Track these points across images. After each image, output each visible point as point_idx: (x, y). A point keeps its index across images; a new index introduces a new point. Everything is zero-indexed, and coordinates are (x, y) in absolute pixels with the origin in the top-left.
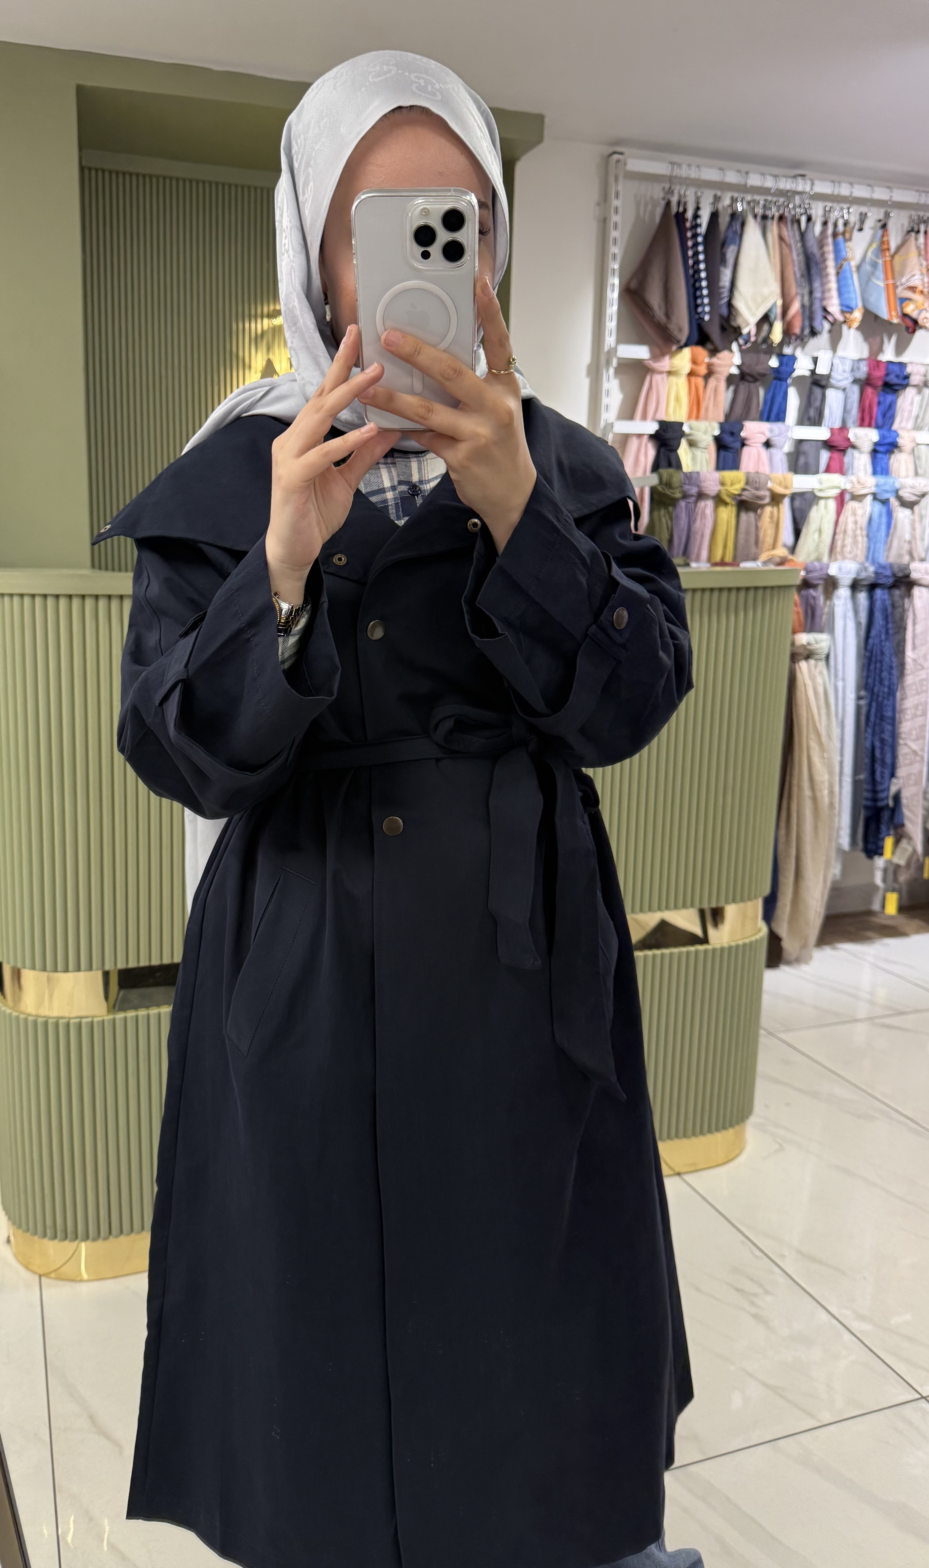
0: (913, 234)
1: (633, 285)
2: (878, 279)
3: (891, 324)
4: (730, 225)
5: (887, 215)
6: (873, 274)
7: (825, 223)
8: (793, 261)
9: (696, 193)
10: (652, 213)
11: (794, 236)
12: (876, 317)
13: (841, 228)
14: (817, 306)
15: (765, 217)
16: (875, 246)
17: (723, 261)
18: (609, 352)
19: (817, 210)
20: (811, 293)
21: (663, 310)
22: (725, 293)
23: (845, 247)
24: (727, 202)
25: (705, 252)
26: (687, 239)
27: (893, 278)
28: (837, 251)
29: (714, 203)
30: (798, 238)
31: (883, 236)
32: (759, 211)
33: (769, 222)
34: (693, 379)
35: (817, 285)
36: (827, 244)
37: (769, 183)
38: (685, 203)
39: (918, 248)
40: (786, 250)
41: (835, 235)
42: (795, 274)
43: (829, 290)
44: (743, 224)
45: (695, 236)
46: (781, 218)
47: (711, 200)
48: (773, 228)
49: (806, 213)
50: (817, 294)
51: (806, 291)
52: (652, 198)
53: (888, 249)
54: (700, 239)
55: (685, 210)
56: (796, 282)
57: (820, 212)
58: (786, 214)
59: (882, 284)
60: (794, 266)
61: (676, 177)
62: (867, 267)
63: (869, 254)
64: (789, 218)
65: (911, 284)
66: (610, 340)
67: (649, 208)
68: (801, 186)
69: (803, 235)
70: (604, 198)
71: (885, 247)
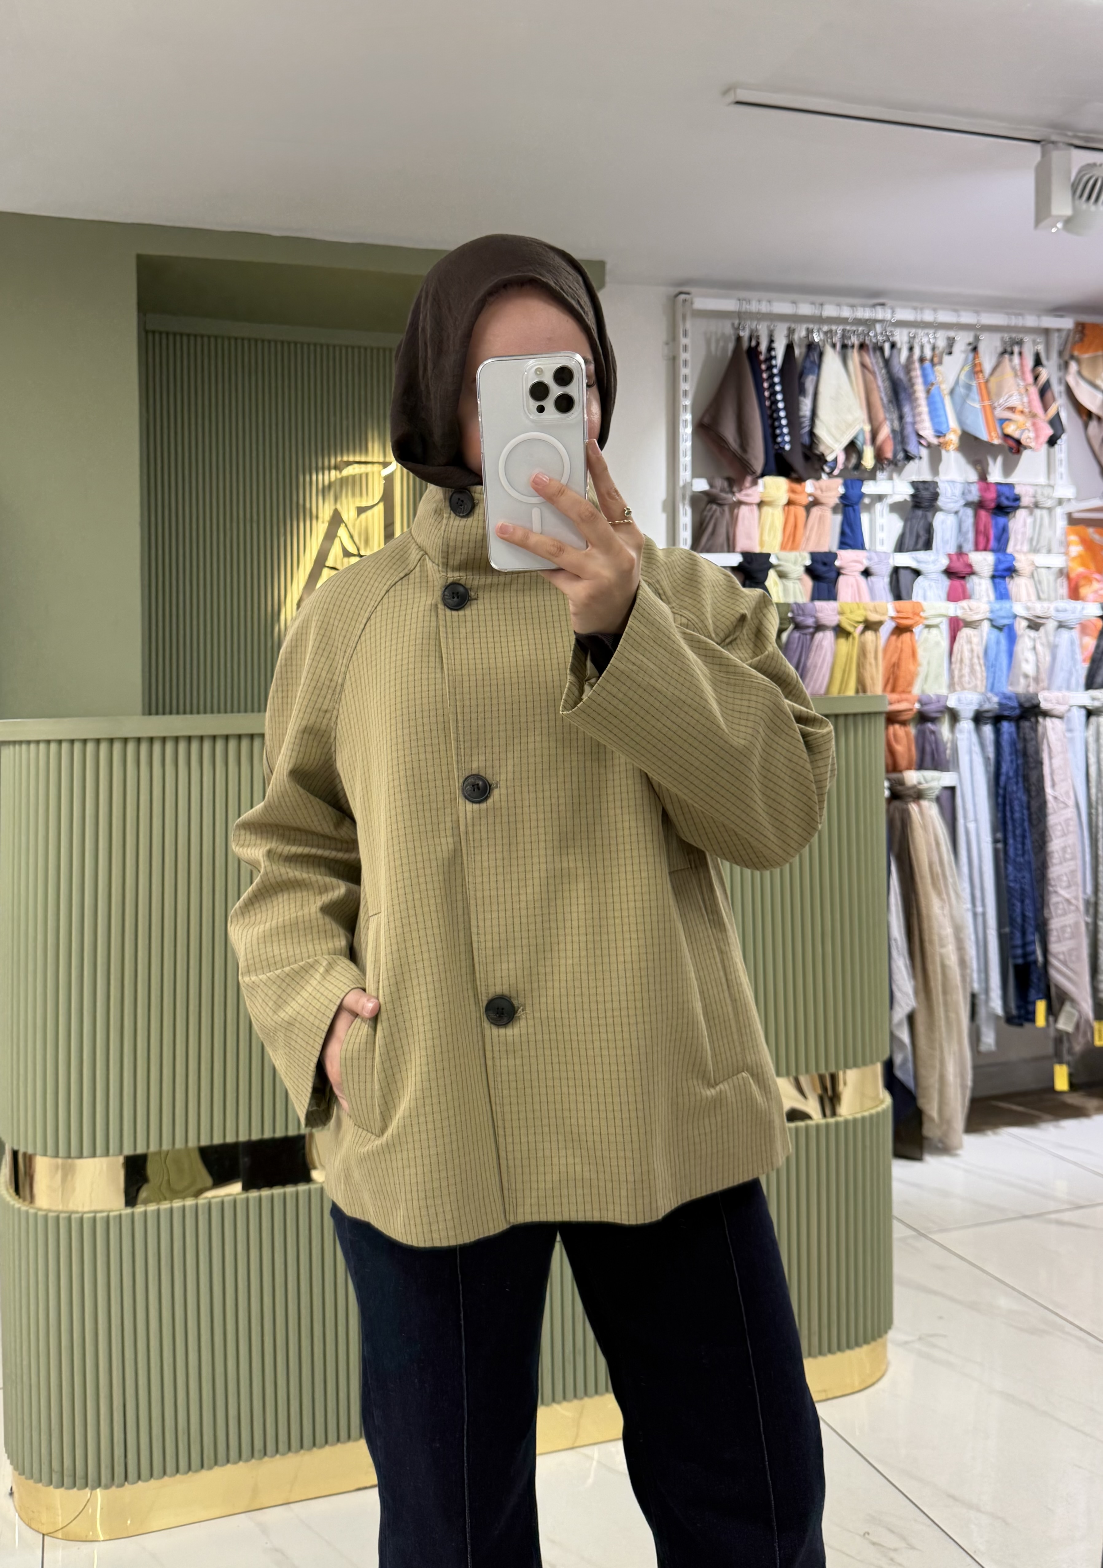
0: (1007, 356)
1: (706, 420)
2: (974, 400)
3: (992, 445)
4: (807, 355)
5: (977, 339)
6: (968, 396)
7: (911, 349)
8: (878, 387)
9: (768, 327)
10: (725, 349)
11: (877, 363)
12: (976, 439)
13: (928, 353)
14: (909, 430)
15: (844, 346)
16: (967, 368)
17: (802, 391)
18: (684, 487)
19: (901, 337)
20: (901, 418)
21: (738, 441)
22: (807, 422)
23: (934, 372)
24: (803, 333)
25: (782, 383)
26: (762, 371)
27: (989, 399)
28: (925, 376)
29: (788, 336)
30: (881, 364)
31: (974, 359)
32: (837, 339)
33: (849, 351)
34: (792, 510)
35: (906, 409)
36: (915, 369)
37: (846, 313)
38: (758, 337)
39: (1013, 368)
40: (870, 377)
41: (922, 360)
42: (882, 399)
43: (920, 414)
44: (821, 355)
45: (770, 368)
46: (862, 346)
47: (785, 332)
48: (854, 357)
49: (888, 340)
50: (908, 419)
51: (895, 416)
52: (723, 335)
53: (981, 371)
54: (775, 371)
55: (758, 344)
56: (883, 406)
57: (905, 339)
58: (867, 342)
59: (977, 406)
60: (880, 391)
61: (746, 313)
62: (961, 390)
63: (963, 377)
64: (871, 347)
65: (1010, 404)
66: (685, 474)
67: (721, 344)
68: (880, 314)
69: (887, 363)
70: (673, 339)
71: (978, 369)
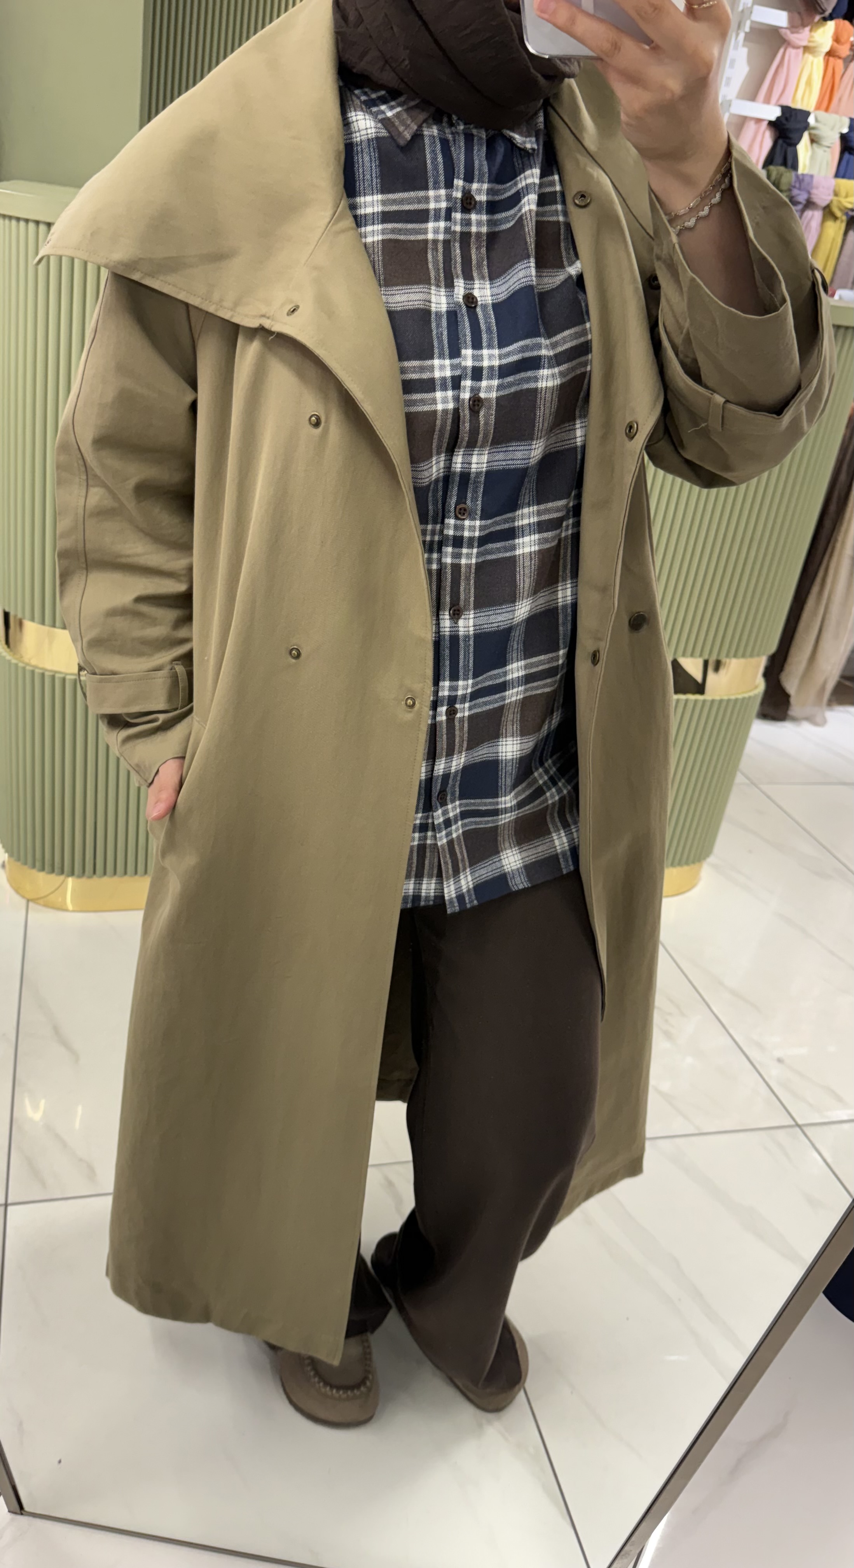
18: (743, 11)
34: (831, 59)
